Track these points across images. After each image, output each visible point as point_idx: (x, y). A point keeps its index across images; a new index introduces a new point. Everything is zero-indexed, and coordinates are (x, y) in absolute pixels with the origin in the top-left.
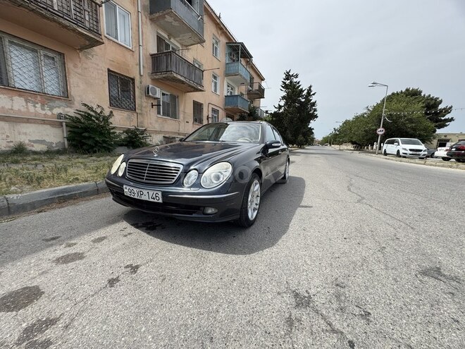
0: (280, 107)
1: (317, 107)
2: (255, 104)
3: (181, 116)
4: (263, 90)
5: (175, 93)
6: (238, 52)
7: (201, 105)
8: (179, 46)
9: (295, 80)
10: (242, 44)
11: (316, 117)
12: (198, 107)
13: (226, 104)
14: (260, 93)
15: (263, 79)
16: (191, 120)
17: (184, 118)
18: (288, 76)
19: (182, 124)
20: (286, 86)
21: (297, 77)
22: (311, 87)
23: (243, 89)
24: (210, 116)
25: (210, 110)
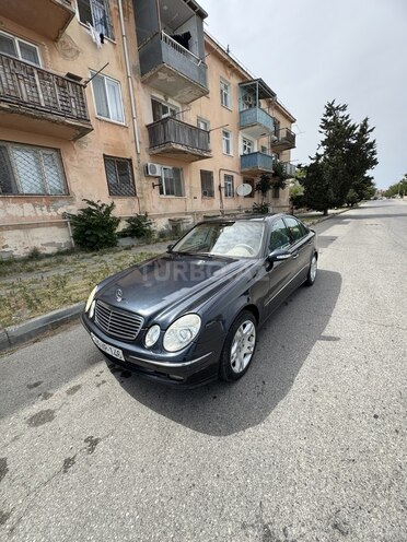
0: (318, 157)
1: (377, 148)
2: (283, 159)
3: (187, 192)
4: (294, 137)
5: (178, 166)
6: (256, 92)
7: (210, 173)
8: (178, 105)
9: (341, 114)
10: (260, 81)
11: (375, 163)
12: (206, 177)
13: (242, 166)
14: (290, 141)
15: (292, 121)
16: (199, 195)
17: (191, 194)
18: (331, 110)
19: (189, 202)
20: (327, 125)
21: (344, 110)
22: (367, 119)
23: (265, 141)
24: (223, 185)
25: (222, 177)
